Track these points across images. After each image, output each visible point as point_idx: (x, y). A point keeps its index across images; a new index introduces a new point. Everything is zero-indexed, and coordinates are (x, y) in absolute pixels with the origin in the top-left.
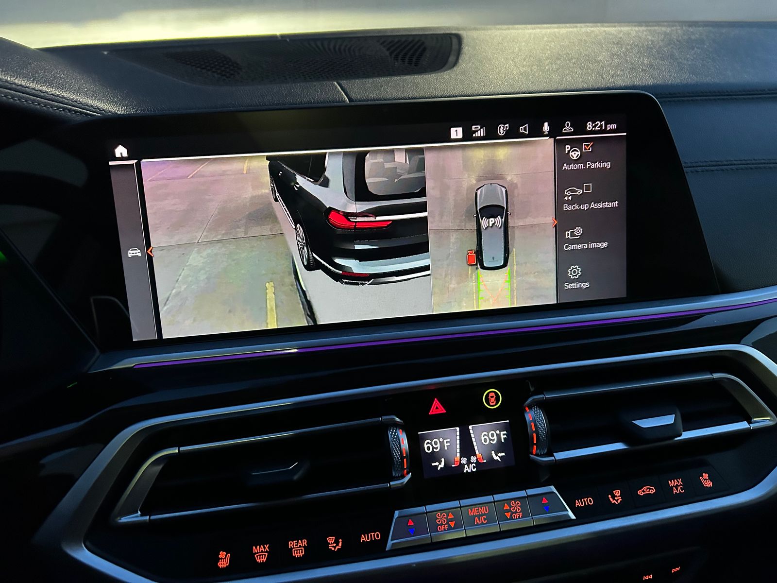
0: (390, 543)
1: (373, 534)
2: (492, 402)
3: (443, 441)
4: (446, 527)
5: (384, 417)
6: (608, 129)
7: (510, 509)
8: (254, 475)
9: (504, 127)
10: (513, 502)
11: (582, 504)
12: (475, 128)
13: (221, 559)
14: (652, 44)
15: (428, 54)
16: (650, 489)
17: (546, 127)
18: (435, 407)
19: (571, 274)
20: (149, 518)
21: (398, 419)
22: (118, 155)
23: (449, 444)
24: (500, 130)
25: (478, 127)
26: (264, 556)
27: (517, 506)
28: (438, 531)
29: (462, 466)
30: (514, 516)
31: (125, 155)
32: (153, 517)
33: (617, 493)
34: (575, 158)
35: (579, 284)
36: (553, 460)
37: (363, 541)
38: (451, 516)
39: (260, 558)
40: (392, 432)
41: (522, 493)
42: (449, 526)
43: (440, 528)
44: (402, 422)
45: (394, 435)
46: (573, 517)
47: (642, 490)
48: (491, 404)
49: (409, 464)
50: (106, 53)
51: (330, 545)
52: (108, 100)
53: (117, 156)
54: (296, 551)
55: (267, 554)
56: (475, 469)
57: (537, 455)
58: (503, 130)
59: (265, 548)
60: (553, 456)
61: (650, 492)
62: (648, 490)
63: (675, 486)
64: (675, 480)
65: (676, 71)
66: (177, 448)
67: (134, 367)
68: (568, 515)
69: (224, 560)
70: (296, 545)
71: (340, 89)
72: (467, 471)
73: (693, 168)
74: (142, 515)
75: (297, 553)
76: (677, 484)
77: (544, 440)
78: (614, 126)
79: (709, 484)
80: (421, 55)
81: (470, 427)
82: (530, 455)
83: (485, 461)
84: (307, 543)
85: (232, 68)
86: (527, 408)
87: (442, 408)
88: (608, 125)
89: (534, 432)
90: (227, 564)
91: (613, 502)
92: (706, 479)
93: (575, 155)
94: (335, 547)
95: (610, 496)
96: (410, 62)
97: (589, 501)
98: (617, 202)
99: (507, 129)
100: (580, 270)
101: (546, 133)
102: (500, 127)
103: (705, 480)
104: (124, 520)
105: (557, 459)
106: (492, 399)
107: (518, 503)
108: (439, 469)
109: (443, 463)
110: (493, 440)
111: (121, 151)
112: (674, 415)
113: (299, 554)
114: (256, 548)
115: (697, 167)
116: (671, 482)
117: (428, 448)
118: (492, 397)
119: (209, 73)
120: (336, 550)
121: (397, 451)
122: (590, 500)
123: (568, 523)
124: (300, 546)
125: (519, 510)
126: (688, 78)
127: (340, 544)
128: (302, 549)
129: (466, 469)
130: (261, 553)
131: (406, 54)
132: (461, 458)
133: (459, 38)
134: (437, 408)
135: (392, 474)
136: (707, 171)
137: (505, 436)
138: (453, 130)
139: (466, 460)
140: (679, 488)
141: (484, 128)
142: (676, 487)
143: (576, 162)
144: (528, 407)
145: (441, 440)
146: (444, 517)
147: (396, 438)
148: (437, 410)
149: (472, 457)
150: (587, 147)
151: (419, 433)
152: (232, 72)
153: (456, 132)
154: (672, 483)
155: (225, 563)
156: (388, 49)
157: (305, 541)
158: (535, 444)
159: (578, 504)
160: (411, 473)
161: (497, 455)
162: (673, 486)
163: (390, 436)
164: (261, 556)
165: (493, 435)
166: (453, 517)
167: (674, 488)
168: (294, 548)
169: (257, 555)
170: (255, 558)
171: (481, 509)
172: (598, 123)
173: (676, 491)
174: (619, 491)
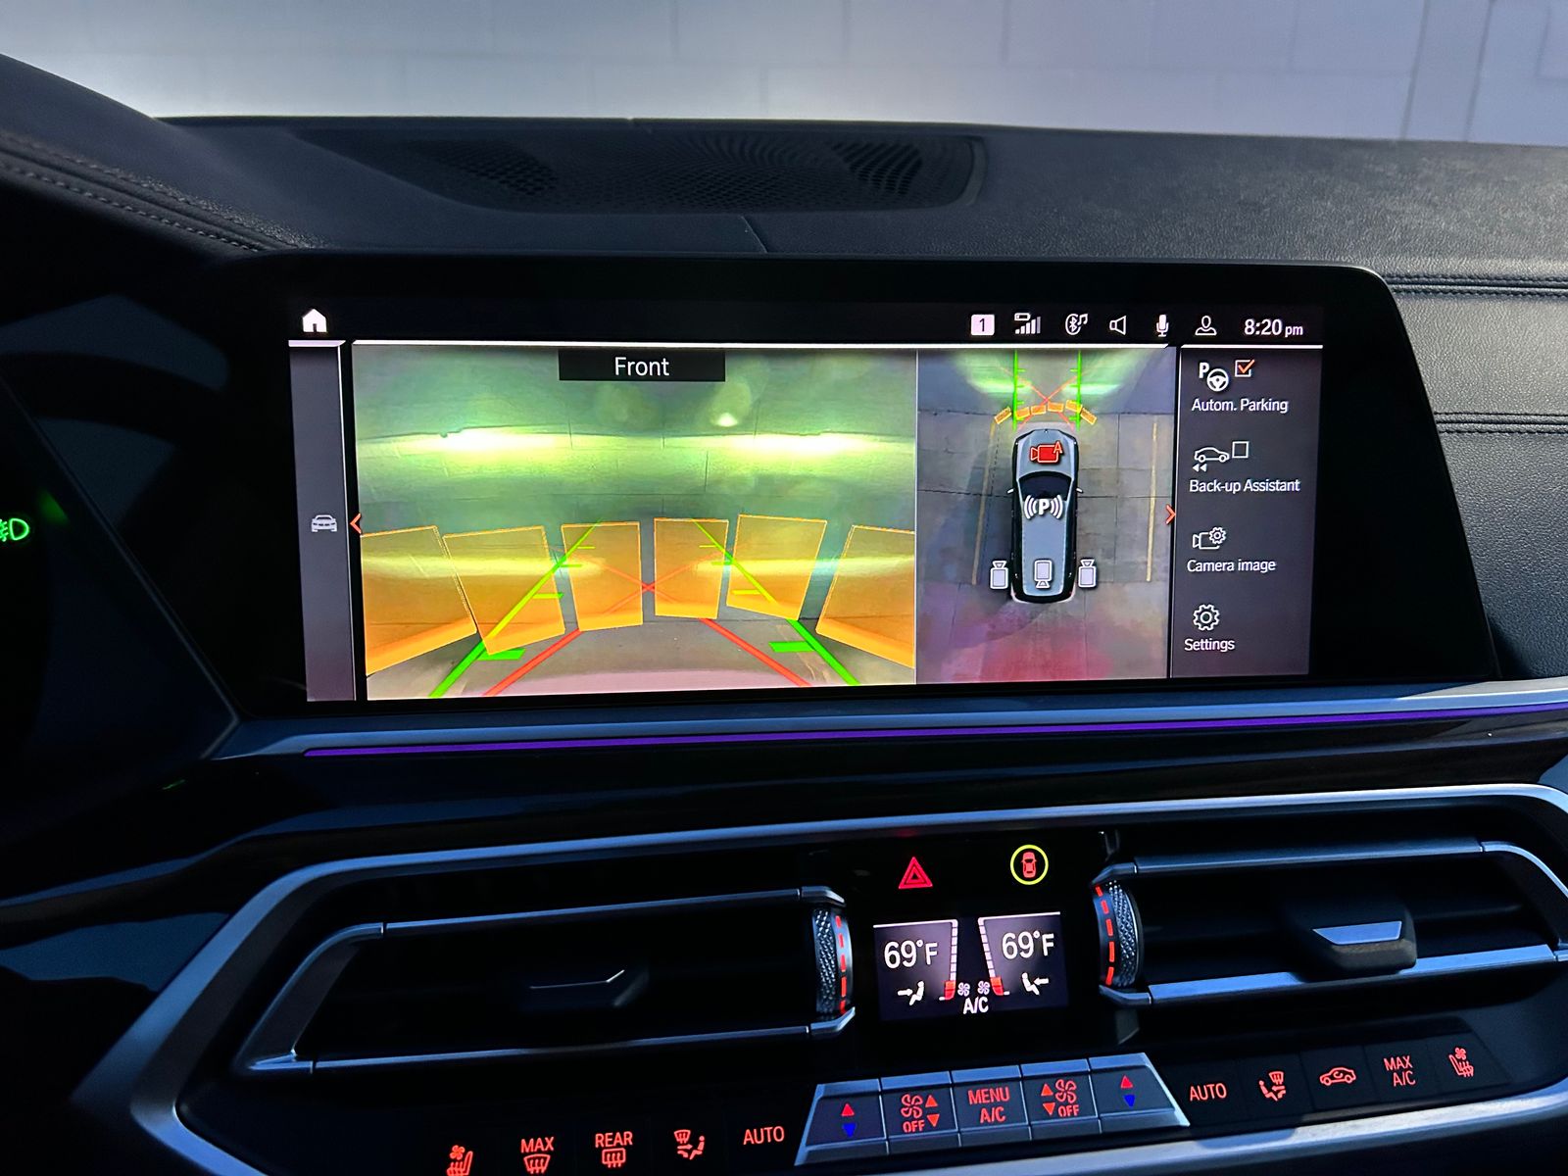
0: (803, 1151)
1: (768, 1129)
2: (1028, 872)
3: (924, 946)
4: (921, 1126)
5: (805, 889)
6: (1287, 334)
7: (1054, 1095)
8: (533, 990)
9: (1078, 319)
10: (1062, 1081)
11: (1204, 1095)
12: (1021, 317)
13: (455, 1160)
15: (924, 173)
16: (1345, 1073)
17: (1162, 325)
18: (912, 875)
19: (1198, 621)
20: (314, 1065)
21: (833, 895)
22: (307, 328)
23: (935, 953)
24: (1069, 324)
25: (1026, 317)
26: (542, 1161)
27: (1067, 1090)
28: (904, 1133)
29: (959, 1000)
30: (1062, 1110)
31: (322, 328)
32: (321, 1065)
33: (1277, 1077)
34: (1218, 389)
35: (1214, 643)
36: (1148, 999)
37: (749, 1142)
38: (931, 1103)
39: (534, 1165)
40: (821, 921)
41: (1080, 1065)
42: (928, 1127)
43: (907, 1126)
44: (842, 901)
45: (825, 928)
47: (1330, 1074)
48: (1026, 875)
49: (850, 991)
51: (679, 1148)
53: (305, 330)
54: (609, 1155)
55: (549, 1157)
56: (987, 1008)
57: (1114, 987)
58: (1076, 324)
59: (545, 1144)
60: (1149, 991)
61: (1345, 1080)
62: (1342, 1075)
63: (1397, 1071)
64: (1398, 1059)
66: (382, 923)
67: (307, 754)
68: (1174, 1116)
69: (460, 1164)
70: (610, 1143)
71: (751, 230)
72: (969, 1011)
73: (1450, 425)
74: (299, 1059)
75: (611, 1160)
76: (1401, 1067)
77: (1130, 956)
78: (1299, 330)
79: (1467, 1070)
80: (913, 173)
81: (981, 921)
82: (1101, 986)
83: (1007, 993)
84: (632, 1140)
85: (538, 176)
86: (1098, 889)
87: (927, 878)
88: (1287, 328)
89: (1111, 939)
90: (465, 1172)
91: (1268, 1096)
92: (1460, 1060)
93: (1217, 383)
94: (689, 1152)
95: (1261, 1083)
96: (890, 187)
97: (1218, 1090)
98: (1297, 482)
99: (1085, 322)
100: (1218, 614)
101: (1162, 335)
102: (1070, 319)
103: (1458, 1061)
104: (262, 1065)
105: (1156, 997)
106: (1029, 864)
107: (1071, 1085)
108: (911, 1003)
109: (921, 992)
110: (1027, 951)
111: (314, 320)
112: (1401, 923)
113: (614, 1162)
114: (528, 1142)
115: (1459, 422)
116: (1389, 1061)
117: (893, 959)
118: (1029, 861)
119: (494, 183)
120: (691, 1158)
121: (830, 961)
122: (1220, 1088)
123: (1172, 1134)
124: (618, 1145)
125: (1072, 1099)
127: (701, 1146)
128: (621, 1152)
129: (969, 1007)
130: (537, 1153)
131: (882, 171)
132: (958, 983)
133: (985, 145)
134: (915, 877)
135: (815, 1007)
136: (1479, 432)
137: (1051, 944)
138: (976, 319)
139: (969, 987)
140: (1405, 1075)
141: (1039, 318)
142: (1400, 1072)
143: (1220, 396)
144: (1101, 887)
145: (920, 943)
146: (917, 1103)
147: (828, 934)
148: (915, 881)
149: (981, 982)
150: (1244, 368)
151: (875, 926)
152: (539, 184)
153: (983, 324)
154: (1390, 1065)
155: (462, 1170)
156: (847, 160)
157: (628, 1136)
158: (1112, 964)
159: (1196, 1095)
160: (854, 1009)
161: (1032, 983)
162: (1394, 1071)
163: (815, 928)
164: (537, 1161)
165: (1025, 940)
166: (936, 1105)
167: (1395, 1074)
168: (605, 1148)
169: (529, 1157)
170: (524, 1162)
171: (995, 1091)
172: (1268, 321)
173: (1399, 1081)
174: (1282, 1074)
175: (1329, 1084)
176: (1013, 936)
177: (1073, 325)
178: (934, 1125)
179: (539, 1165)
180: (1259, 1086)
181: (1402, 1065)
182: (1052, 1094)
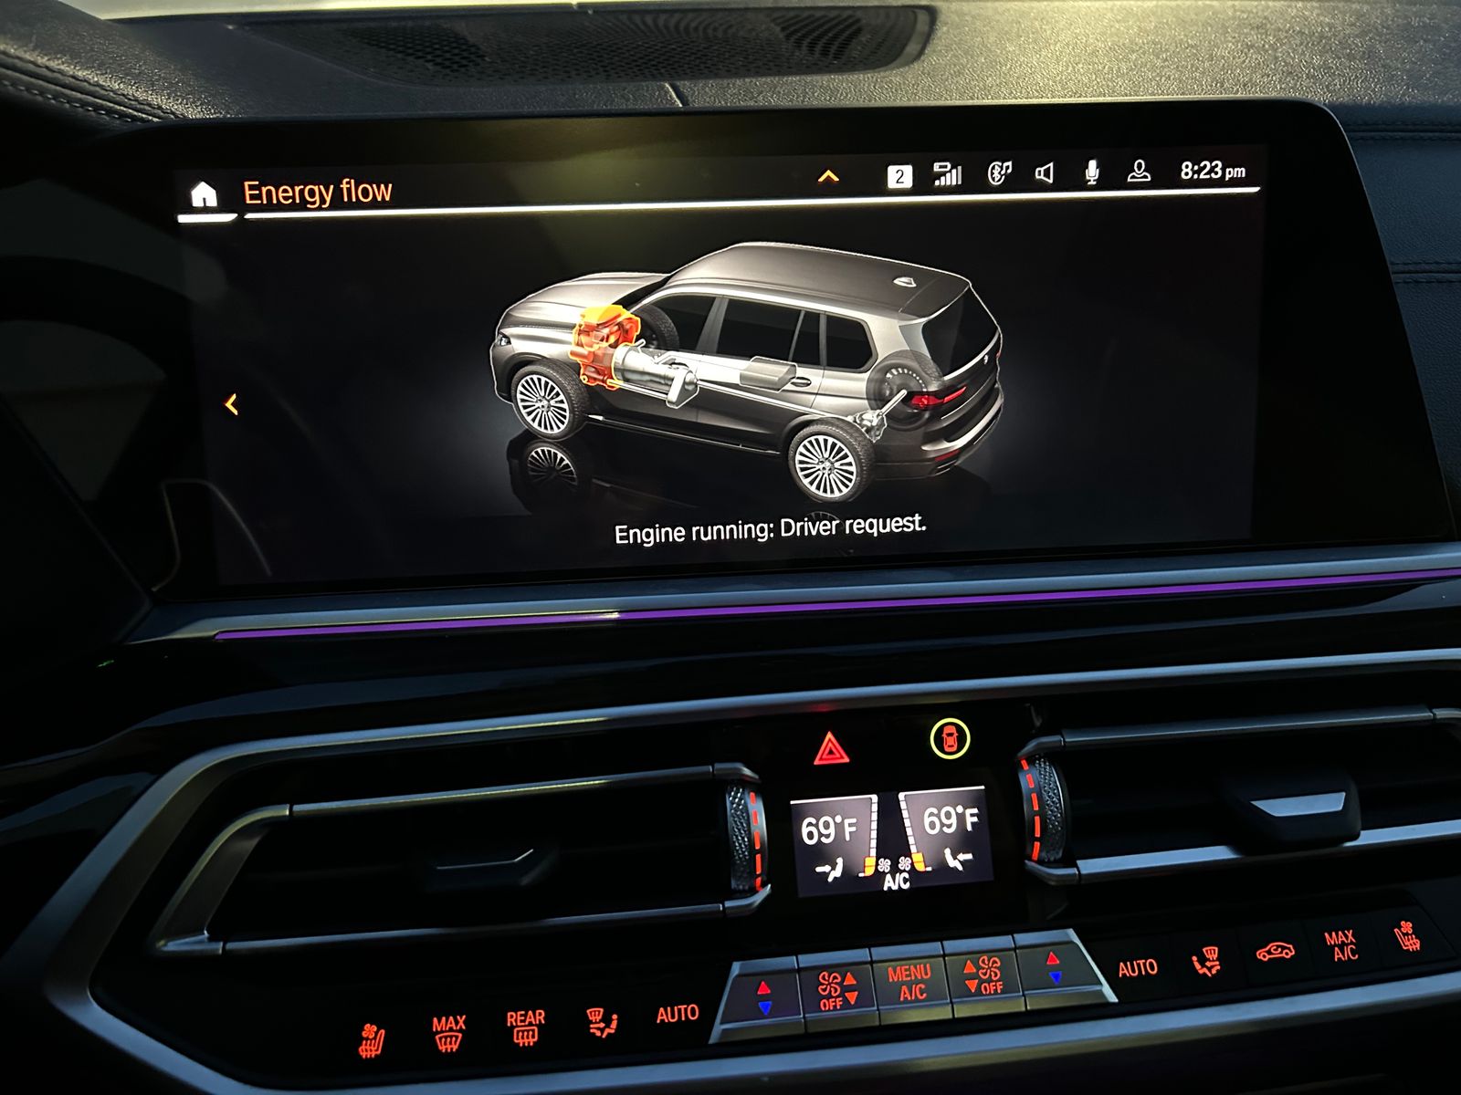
0: (718, 1028)
1: (683, 1007)
2: (949, 746)
3: (843, 820)
4: (839, 1004)
5: (718, 766)
6: (1228, 177)
7: (978, 972)
8: (440, 870)
9: (1001, 167)
10: (986, 958)
11: (1134, 972)
12: (941, 167)
13: (367, 1039)
14: (1330, 29)
15: (863, 38)
16: (1284, 948)
17: (1092, 171)
18: (827, 750)
20: (224, 946)
21: (747, 771)
22: (197, 202)
23: (854, 829)
24: (992, 174)
25: (946, 167)
26: (454, 1039)
27: (991, 968)
28: (821, 1011)
29: (879, 876)
30: (985, 987)
31: (212, 201)
32: (230, 946)
33: (1212, 952)
36: (1075, 874)
37: (662, 1021)
38: (850, 980)
39: (445, 1044)
40: (735, 798)
41: (1004, 941)
42: (846, 1002)
43: (824, 1003)
44: (757, 777)
45: (739, 804)
46: (1112, 998)
47: (1267, 949)
48: (947, 749)
49: (766, 865)
50: (230, 27)
51: (591, 1026)
52: (198, 100)
53: (194, 205)
54: (520, 1034)
55: (460, 1035)
56: (908, 884)
57: (1040, 862)
58: (999, 173)
59: (457, 1023)
60: (1076, 866)
61: (1284, 955)
62: (1280, 950)
63: (1338, 946)
64: (1340, 933)
65: (1379, 79)
66: (288, 806)
67: (217, 637)
68: (1101, 994)
69: (372, 1043)
70: (521, 1021)
71: (674, 96)
72: (890, 888)
73: (1408, 275)
74: (211, 939)
75: (523, 1038)
76: (1343, 942)
77: (1057, 830)
79: (1412, 944)
80: (851, 38)
81: (901, 796)
82: (1026, 861)
83: (929, 869)
84: (544, 1018)
85: (465, 54)
86: (1024, 763)
87: (842, 752)
88: (1228, 170)
89: (1037, 814)
90: (377, 1050)
91: (1201, 972)
92: (1407, 934)
94: (602, 1030)
95: (1195, 958)
96: (825, 52)
97: (1149, 966)
99: (1009, 171)
101: (1092, 183)
102: (993, 168)
103: (1404, 934)
104: (173, 946)
105: (1083, 872)
106: (950, 740)
107: (995, 962)
108: (830, 879)
109: (839, 868)
110: (949, 826)
111: (203, 194)
112: (1344, 794)
113: (526, 1041)
114: (439, 1021)
115: (1417, 272)
116: (1330, 935)
117: (810, 835)
118: (950, 735)
119: (420, 61)
120: (604, 1036)
121: (743, 838)
122: (1151, 964)
123: (1100, 1011)
124: (530, 1024)
125: (996, 976)
126: (1404, 95)
127: (614, 1025)
128: (533, 1031)
129: (889, 883)
130: (448, 1033)
131: (819, 38)
132: (878, 858)
133: (932, 12)
134: (830, 751)
135: (730, 884)
136: (1439, 282)
137: (975, 819)
138: (892, 170)
139: (889, 863)
140: (1348, 950)
141: (960, 168)
142: (1342, 946)
144: (1027, 760)
145: (838, 819)
146: (835, 981)
147: (741, 810)
148: (831, 756)
149: (903, 858)
151: (792, 802)
152: (464, 62)
153: (900, 176)
154: (1332, 939)
155: (373, 1049)
156: (783, 29)
157: (540, 1014)
158: (1037, 839)
159: (1126, 971)
160: (769, 886)
161: (955, 858)
162: (1335, 945)
163: (728, 804)
164: (449, 1039)
165: (948, 815)
166: (855, 983)
167: (1336, 949)
168: (517, 1026)
169: (442, 1035)
170: (435, 1041)
171: (916, 968)
172: (1207, 163)
173: (1341, 956)
174: (1216, 949)
175: (1266, 959)
176: (935, 811)
177: (996, 174)
178: (853, 1003)
179: (451, 1043)
180: (1192, 961)
181: (1344, 939)
182: (975, 971)
